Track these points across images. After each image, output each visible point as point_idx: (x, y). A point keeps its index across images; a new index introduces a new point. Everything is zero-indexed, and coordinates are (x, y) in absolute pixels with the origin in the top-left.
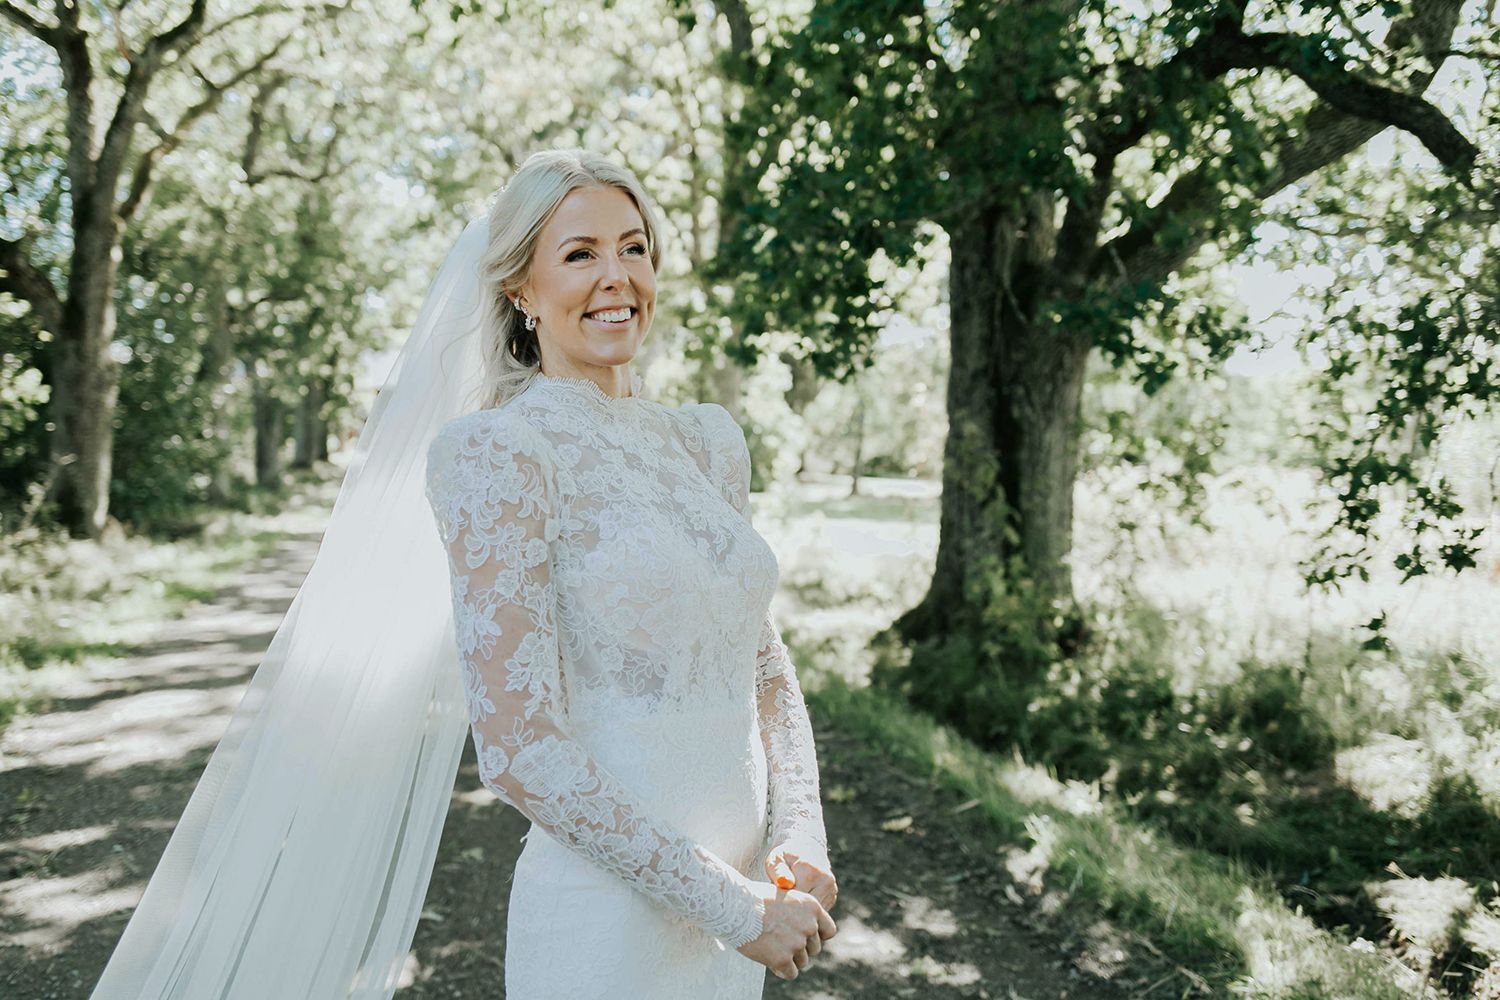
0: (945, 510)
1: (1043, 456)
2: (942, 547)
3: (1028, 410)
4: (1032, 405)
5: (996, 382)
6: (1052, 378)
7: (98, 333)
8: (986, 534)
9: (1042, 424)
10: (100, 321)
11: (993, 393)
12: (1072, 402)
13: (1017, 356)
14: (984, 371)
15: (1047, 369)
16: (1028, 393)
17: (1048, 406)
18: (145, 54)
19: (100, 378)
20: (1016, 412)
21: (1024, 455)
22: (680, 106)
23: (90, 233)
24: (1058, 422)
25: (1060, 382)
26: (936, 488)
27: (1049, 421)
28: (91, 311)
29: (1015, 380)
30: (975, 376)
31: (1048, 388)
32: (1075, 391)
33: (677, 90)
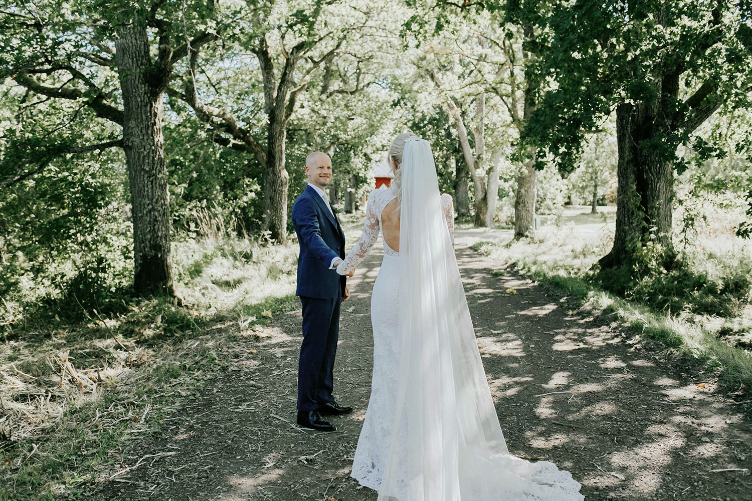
0: (618, 216)
1: (657, 192)
2: (617, 231)
3: (650, 175)
4: (651, 172)
5: (637, 165)
6: (660, 161)
7: (280, 165)
8: (634, 225)
9: (656, 180)
10: (281, 159)
11: (636, 169)
14: (632, 161)
16: (650, 168)
17: (659, 173)
18: (292, 53)
19: (282, 181)
20: (645, 176)
21: (649, 193)
23: (275, 125)
24: (663, 179)
26: (614, 208)
27: (659, 179)
28: (277, 156)
29: (644, 163)
30: (628, 163)
31: (658, 166)
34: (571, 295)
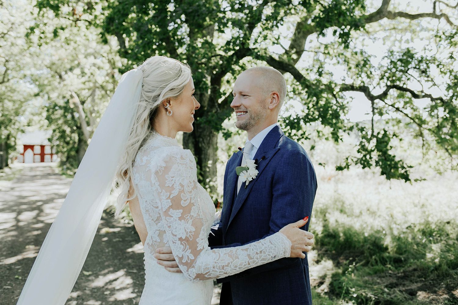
1: (208, 156)
3: (203, 145)
4: (204, 143)
5: (195, 137)
6: (209, 136)
9: (207, 148)
11: (194, 140)
12: (215, 142)
13: (200, 130)
14: (192, 134)
15: (208, 134)
16: (203, 140)
17: (209, 143)
20: (200, 145)
21: (203, 156)
24: (211, 147)
25: (211, 137)
27: (209, 147)
29: (200, 137)
30: (189, 136)
31: (208, 138)
32: (216, 139)
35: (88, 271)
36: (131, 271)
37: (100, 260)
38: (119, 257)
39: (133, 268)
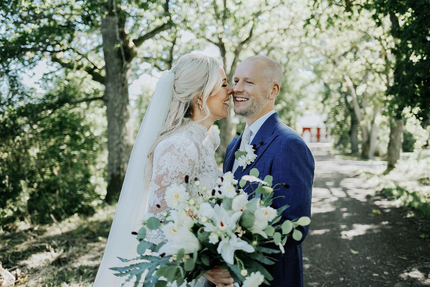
18: (238, 46)
22: (381, 44)
33: (380, 39)
34: (424, 219)
35: (356, 250)
36: (401, 257)
37: (368, 241)
38: (388, 241)
39: (403, 254)
